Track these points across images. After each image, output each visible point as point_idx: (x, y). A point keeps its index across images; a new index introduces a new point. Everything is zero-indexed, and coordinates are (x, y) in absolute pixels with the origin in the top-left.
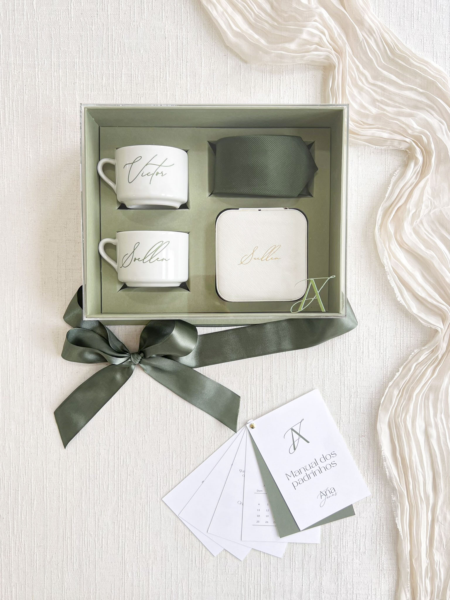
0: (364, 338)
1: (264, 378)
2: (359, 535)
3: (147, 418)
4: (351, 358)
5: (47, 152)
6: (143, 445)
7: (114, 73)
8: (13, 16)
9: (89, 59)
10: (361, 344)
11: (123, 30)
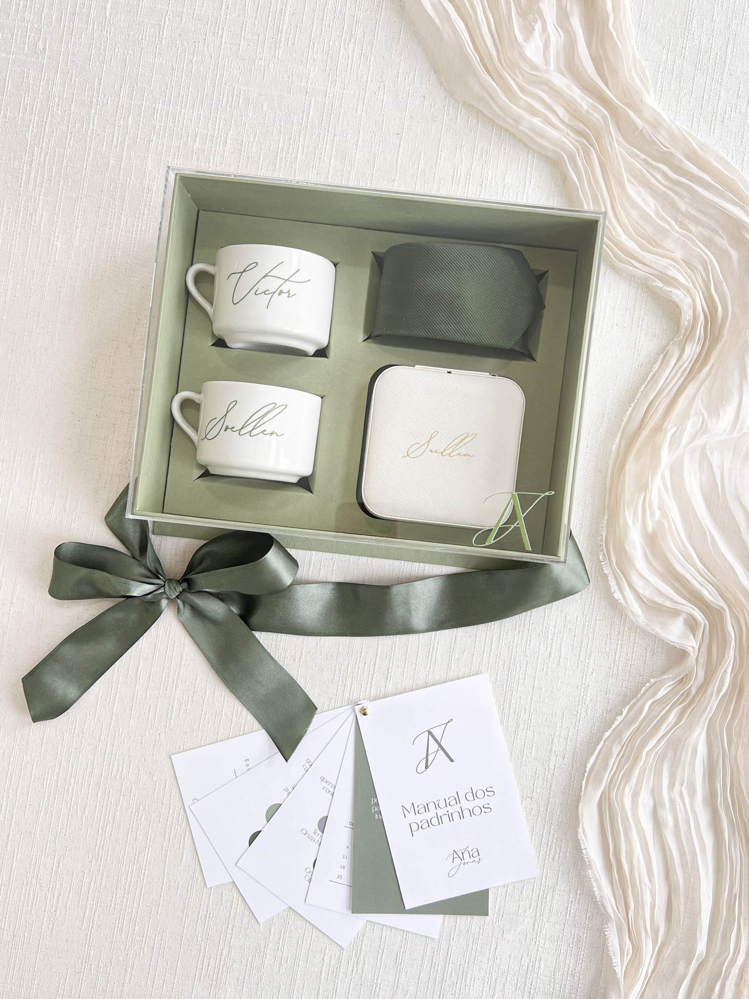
0: (556, 630)
1: (376, 670)
2: (497, 970)
3: (170, 705)
4: (528, 661)
5: (85, 242)
6: (154, 749)
7: (215, 134)
8: (71, 23)
9: (179, 107)
10: (549, 640)
11: (241, 71)
